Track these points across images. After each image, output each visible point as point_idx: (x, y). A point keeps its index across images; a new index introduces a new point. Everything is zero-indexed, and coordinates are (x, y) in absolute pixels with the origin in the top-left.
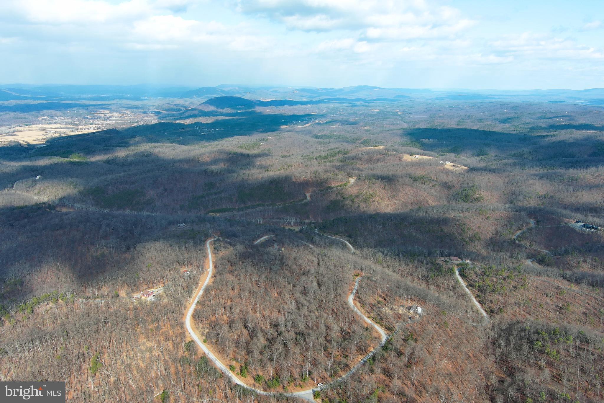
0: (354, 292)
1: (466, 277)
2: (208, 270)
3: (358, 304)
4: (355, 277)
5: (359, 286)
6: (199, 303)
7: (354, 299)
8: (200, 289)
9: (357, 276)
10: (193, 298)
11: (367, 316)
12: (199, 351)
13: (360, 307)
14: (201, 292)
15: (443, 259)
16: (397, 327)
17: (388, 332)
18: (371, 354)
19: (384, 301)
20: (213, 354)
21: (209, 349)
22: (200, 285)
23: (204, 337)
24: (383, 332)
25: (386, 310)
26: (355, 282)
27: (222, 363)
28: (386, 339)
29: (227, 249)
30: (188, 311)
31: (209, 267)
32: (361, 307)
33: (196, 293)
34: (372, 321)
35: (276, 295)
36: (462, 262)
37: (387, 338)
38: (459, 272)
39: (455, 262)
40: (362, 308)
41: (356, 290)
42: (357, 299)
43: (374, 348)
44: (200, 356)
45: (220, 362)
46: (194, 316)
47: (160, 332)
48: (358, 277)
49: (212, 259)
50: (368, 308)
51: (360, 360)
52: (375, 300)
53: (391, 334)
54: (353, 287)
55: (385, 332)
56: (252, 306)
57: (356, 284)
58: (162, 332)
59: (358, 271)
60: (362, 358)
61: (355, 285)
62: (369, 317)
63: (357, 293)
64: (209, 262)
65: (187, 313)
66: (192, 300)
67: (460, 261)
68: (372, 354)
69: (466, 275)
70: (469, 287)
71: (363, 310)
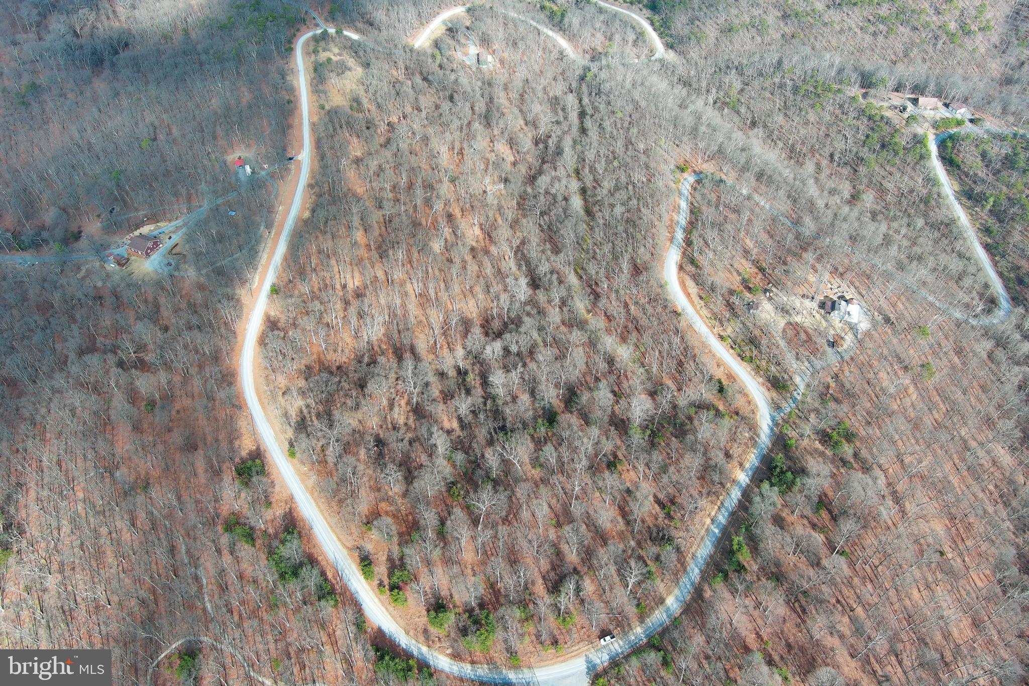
0: (680, 235)
1: (958, 167)
2: (300, 157)
3: (693, 289)
4: (678, 174)
5: (692, 212)
6: (275, 290)
7: (681, 268)
8: (278, 234)
9: (682, 170)
10: (260, 269)
11: (715, 330)
12: (277, 488)
13: (696, 299)
14: (281, 248)
15: (897, 99)
16: (797, 379)
17: (774, 394)
18: (736, 494)
19: (760, 276)
20: (314, 504)
21: (303, 477)
22: (278, 218)
23: (290, 433)
24: (761, 396)
25: (766, 312)
26: (680, 194)
27: (340, 540)
28: (770, 423)
29: (348, 73)
30: (248, 320)
31: (301, 146)
32: (701, 298)
33: (267, 250)
34: (731, 351)
35: (477, 231)
36: (948, 115)
37: (773, 419)
38: (939, 147)
39: (929, 114)
40: (702, 303)
41: (685, 231)
42: (690, 268)
43: (741, 465)
44: (278, 511)
45: (335, 538)
46: (262, 341)
47: (174, 413)
48: (685, 175)
49: (310, 113)
50: (719, 305)
51: (708, 521)
52: (735, 274)
53: (784, 405)
54: (675, 217)
55: (767, 393)
56: (418, 287)
57: (684, 205)
58: (178, 412)
59: (686, 150)
60: (713, 514)
61: (677, 209)
62: (722, 338)
63: (688, 242)
64: (301, 124)
65: (245, 329)
66: (257, 278)
67: (944, 113)
68: (739, 494)
69: (958, 160)
70: (964, 200)
71: (705, 312)
